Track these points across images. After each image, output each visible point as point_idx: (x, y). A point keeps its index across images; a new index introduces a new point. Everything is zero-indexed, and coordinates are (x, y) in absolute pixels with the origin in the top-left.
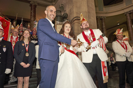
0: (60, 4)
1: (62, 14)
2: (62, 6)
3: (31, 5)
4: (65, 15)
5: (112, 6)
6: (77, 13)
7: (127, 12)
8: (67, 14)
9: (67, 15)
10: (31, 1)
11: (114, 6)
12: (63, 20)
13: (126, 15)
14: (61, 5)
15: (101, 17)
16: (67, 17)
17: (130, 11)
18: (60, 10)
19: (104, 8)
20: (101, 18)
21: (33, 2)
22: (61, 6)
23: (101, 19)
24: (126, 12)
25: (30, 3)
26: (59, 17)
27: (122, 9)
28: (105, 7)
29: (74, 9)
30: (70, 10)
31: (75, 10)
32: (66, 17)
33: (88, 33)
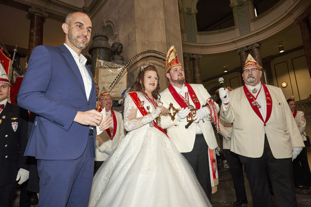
0: (105, 20)
1: (111, 43)
2: (109, 26)
3: (31, 16)
4: (116, 46)
5: (213, 34)
6: (143, 44)
7: (242, 48)
8: (121, 44)
9: (122, 48)
10: (31, 7)
11: (218, 33)
12: (111, 58)
13: (240, 54)
14: (107, 22)
15: (193, 54)
16: (121, 51)
17: (247, 47)
18: (104, 34)
19: (198, 36)
20: (192, 56)
21: (37, 9)
22: (106, 25)
23: (193, 59)
24: (240, 49)
25: (30, 10)
26: (101, 50)
27: (234, 42)
28: (200, 34)
29: (137, 35)
30: (129, 36)
31: (139, 37)
32: (119, 50)
33: (182, 91)
